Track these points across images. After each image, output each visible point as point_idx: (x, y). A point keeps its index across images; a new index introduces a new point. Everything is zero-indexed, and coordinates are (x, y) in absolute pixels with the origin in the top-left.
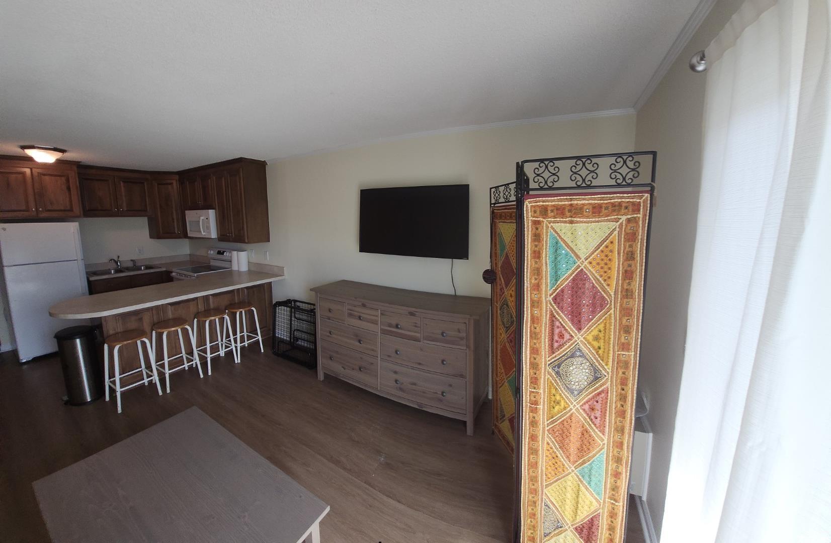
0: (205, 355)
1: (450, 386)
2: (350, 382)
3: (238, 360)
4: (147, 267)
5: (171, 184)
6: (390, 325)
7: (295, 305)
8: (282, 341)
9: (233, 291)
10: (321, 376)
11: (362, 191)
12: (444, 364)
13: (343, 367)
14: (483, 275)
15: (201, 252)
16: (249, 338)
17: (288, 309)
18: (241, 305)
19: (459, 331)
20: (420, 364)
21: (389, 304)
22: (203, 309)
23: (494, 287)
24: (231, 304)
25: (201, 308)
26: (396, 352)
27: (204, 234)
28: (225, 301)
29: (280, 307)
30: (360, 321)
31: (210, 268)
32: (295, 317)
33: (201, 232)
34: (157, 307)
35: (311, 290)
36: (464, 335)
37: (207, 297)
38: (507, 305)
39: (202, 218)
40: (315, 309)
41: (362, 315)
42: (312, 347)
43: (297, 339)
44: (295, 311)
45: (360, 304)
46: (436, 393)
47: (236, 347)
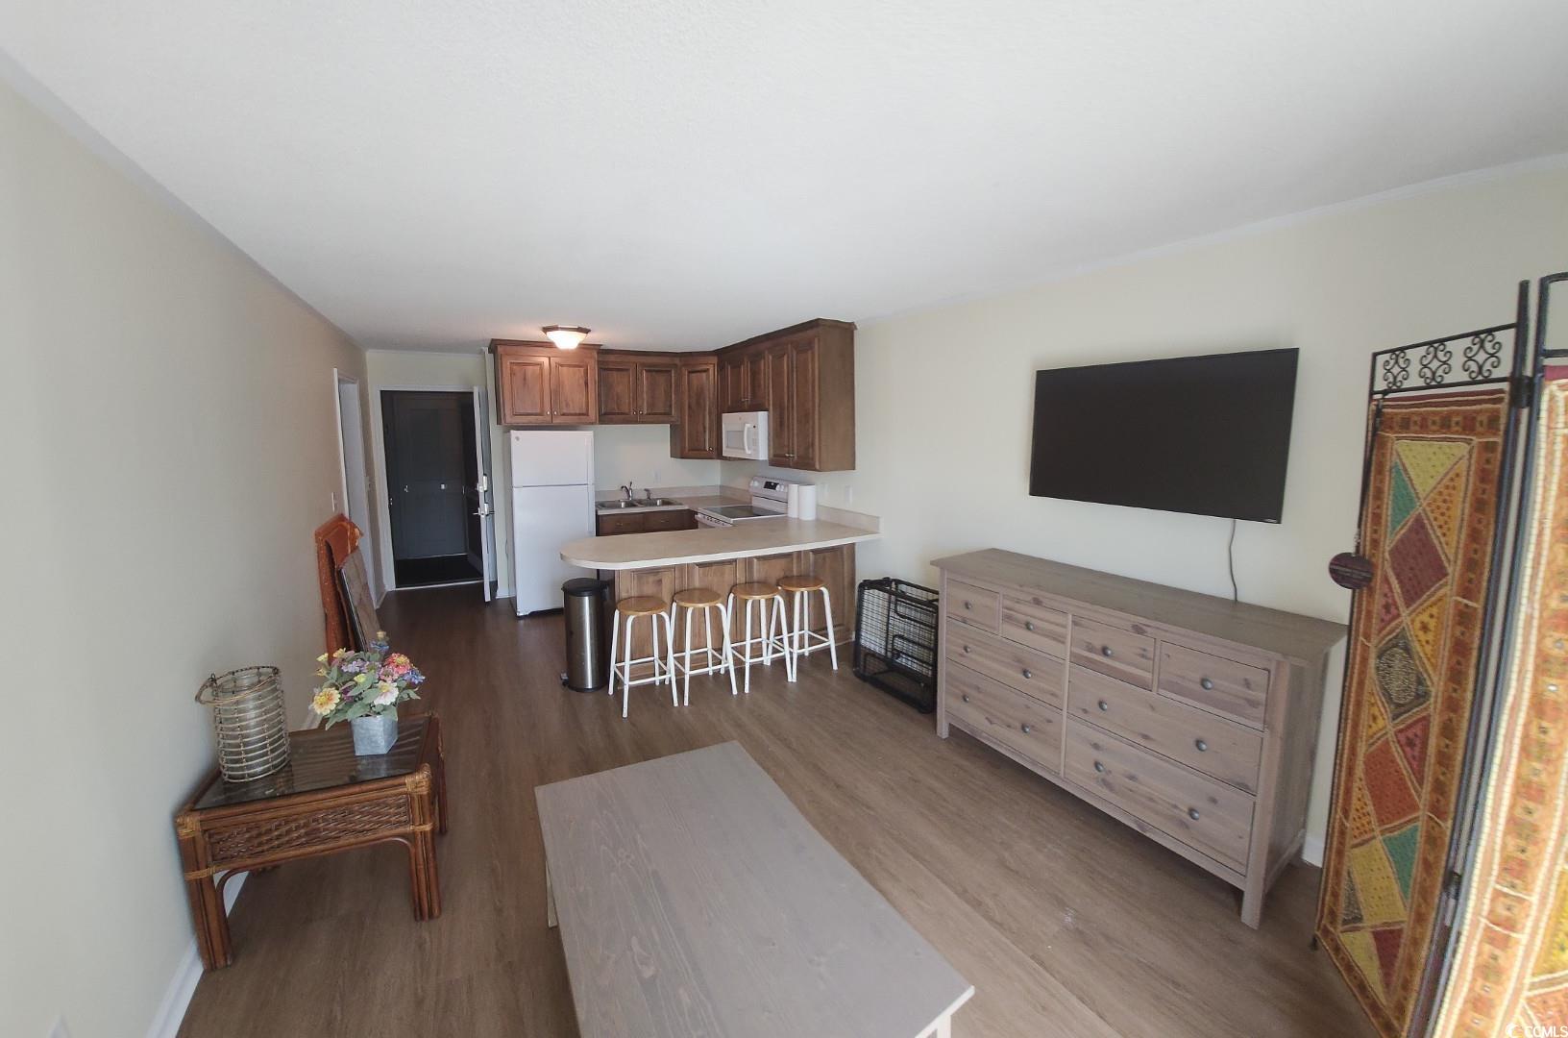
0: (742, 658)
1: (1214, 801)
2: (999, 750)
3: (792, 677)
4: (666, 503)
5: (707, 371)
6: (1090, 648)
7: (897, 588)
8: (873, 654)
9: (789, 555)
10: (943, 731)
11: (1038, 372)
12: (1200, 749)
13: (987, 718)
14: (1331, 564)
15: (740, 483)
16: (813, 641)
17: (886, 595)
18: (802, 580)
19: (1247, 684)
20: (1146, 737)
21: (1092, 604)
22: (743, 580)
23: (1361, 597)
24: (786, 577)
25: (741, 578)
26: (1101, 704)
27: (748, 453)
28: (776, 571)
29: (871, 591)
30: (1029, 633)
31: (751, 511)
32: (896, 612)
33: (744, 449)
34: (681, 567)
35: (933, 563)
36: (1262, 696)
37: (748, 561)
38: (1407, 649)
39: (748, 425)
40: (937, 600)
41: (1033, 621)
42: (927, 671)
43: (898, 654)
44: (897, 600)
45: (1029, 598)
46: (1175, 807)
47: (791, 653)
